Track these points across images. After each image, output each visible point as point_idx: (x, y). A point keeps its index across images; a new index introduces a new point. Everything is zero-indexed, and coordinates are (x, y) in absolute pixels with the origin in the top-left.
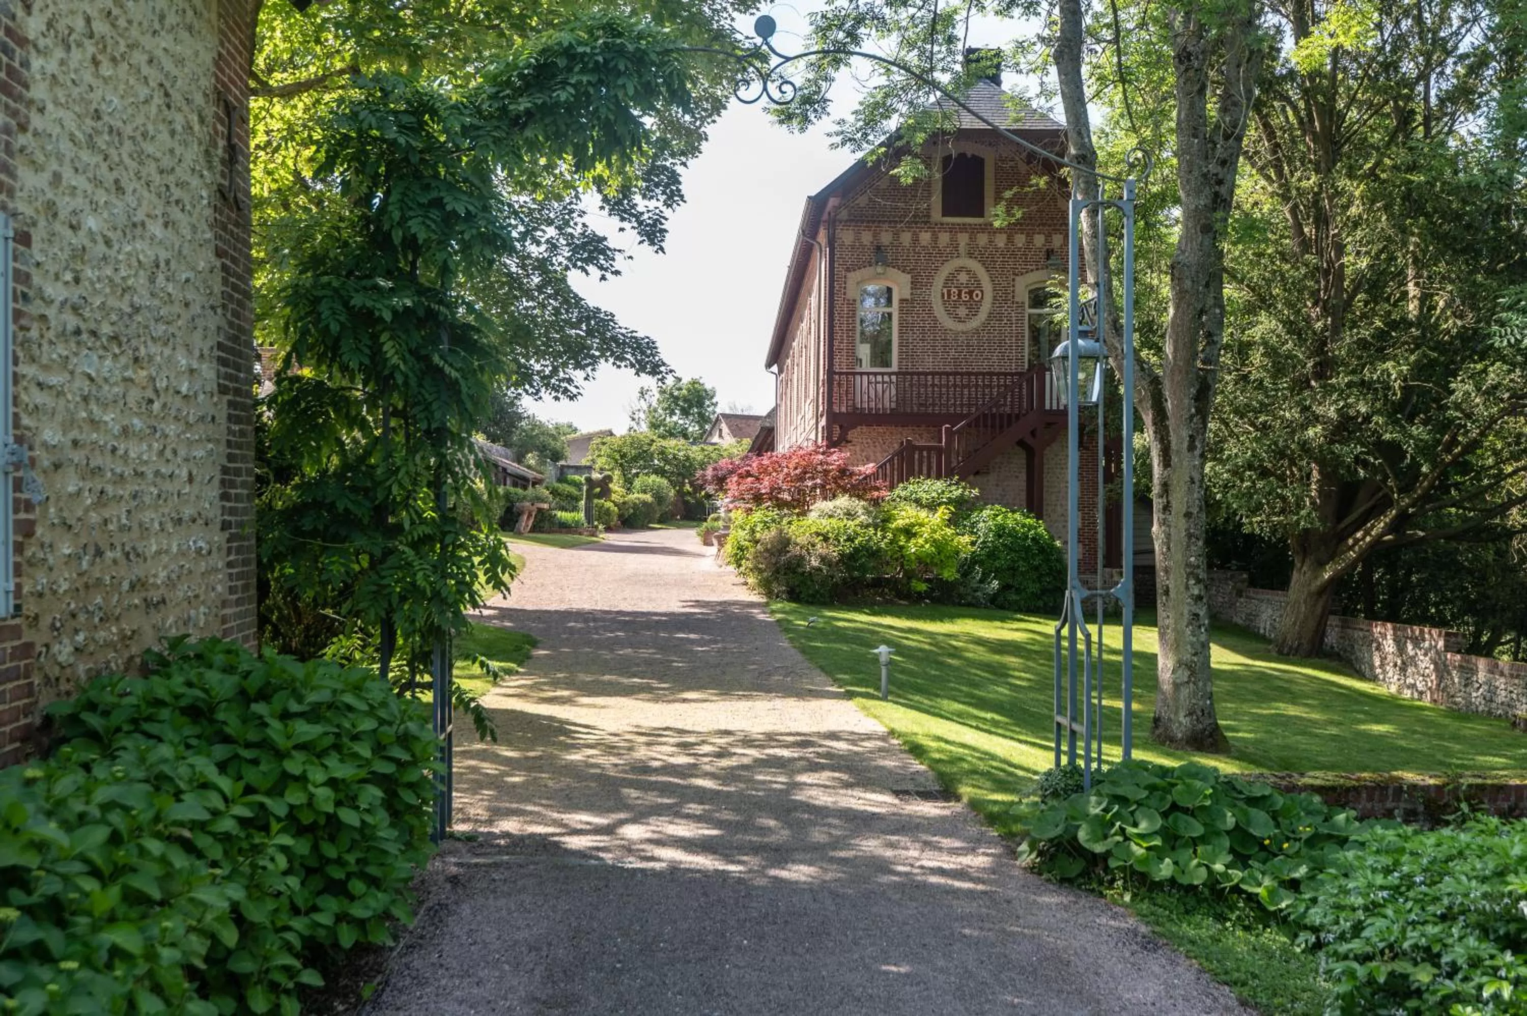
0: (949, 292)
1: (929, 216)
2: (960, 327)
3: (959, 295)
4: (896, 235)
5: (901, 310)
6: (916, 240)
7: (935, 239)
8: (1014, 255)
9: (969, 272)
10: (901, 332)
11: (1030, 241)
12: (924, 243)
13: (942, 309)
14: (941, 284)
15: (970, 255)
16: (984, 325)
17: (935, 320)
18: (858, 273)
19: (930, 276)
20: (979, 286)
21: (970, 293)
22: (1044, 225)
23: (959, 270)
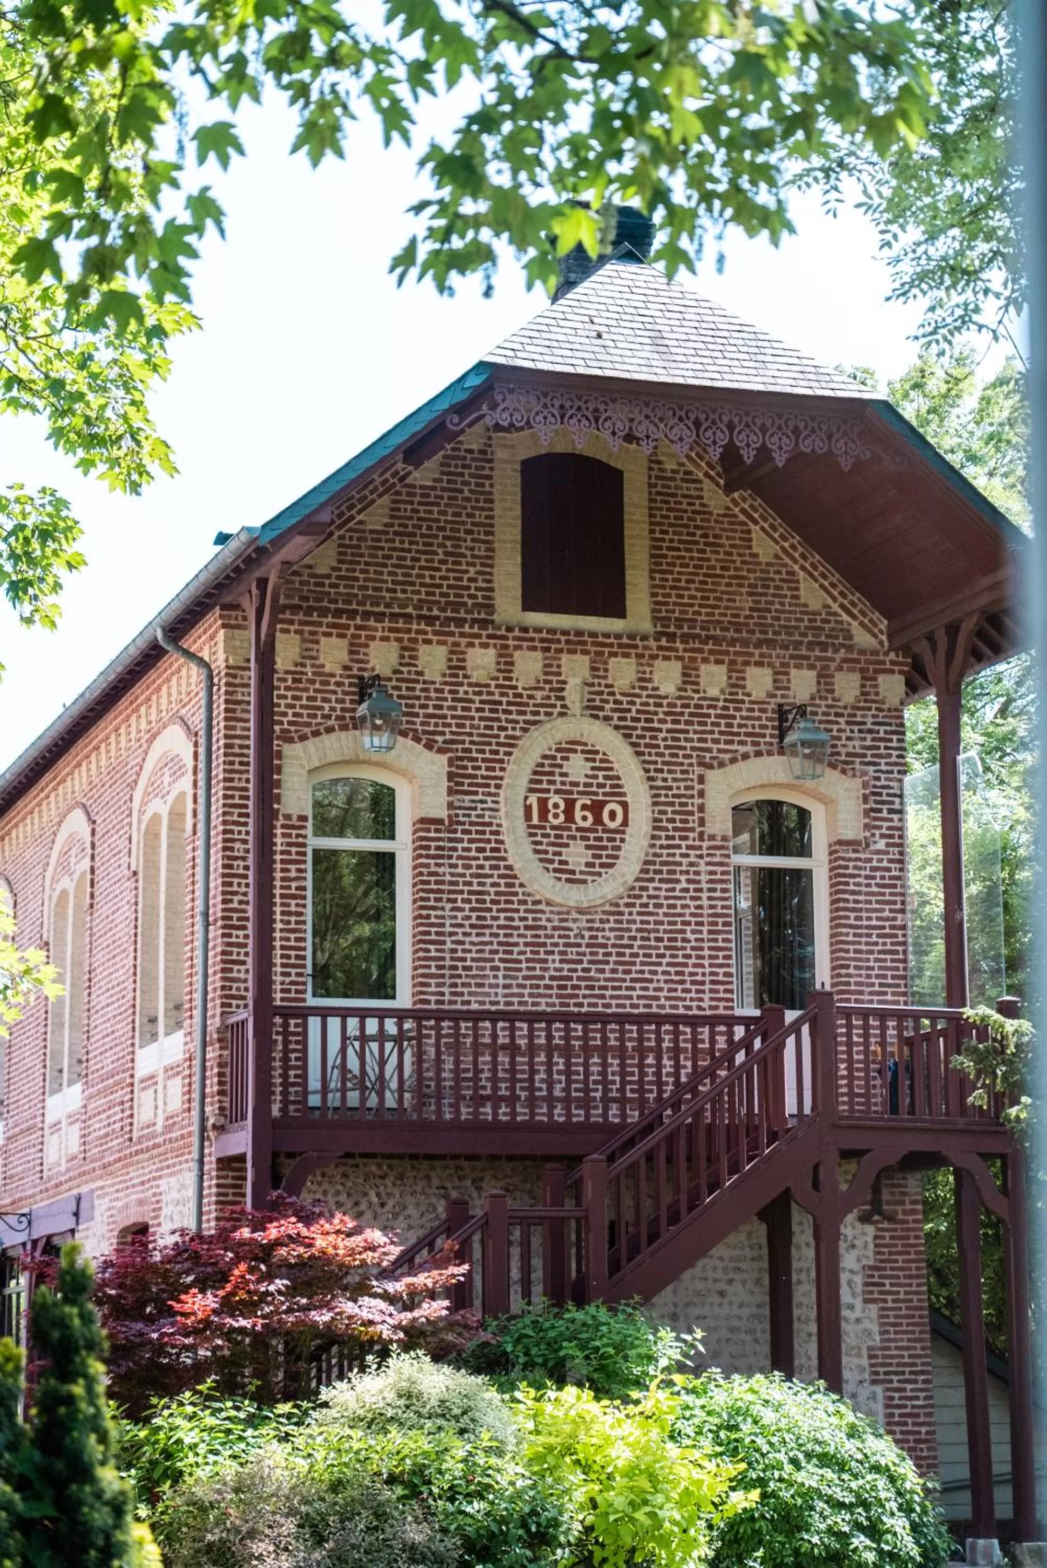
0: (543, 803)
1: (489, 608)
2: (572, 896)
3: (570, 817)
4: (408, 652)
5: (421, 847)
6: (457, 667)
7: (506, 666)
8: (699, 715)
9: (591, 754)
10: (420, 903)
11: (736, 684)
12: (477, 676)
13: (526, 847)
14: (523, 783)
15: (593, 710)
16: (633, 893)
17: (510, 875)
18: (311, 745)
19: (496, 763)
20: (617, 792)
21: (596, 808)
22: (771, 643)
23: (568, 748)
